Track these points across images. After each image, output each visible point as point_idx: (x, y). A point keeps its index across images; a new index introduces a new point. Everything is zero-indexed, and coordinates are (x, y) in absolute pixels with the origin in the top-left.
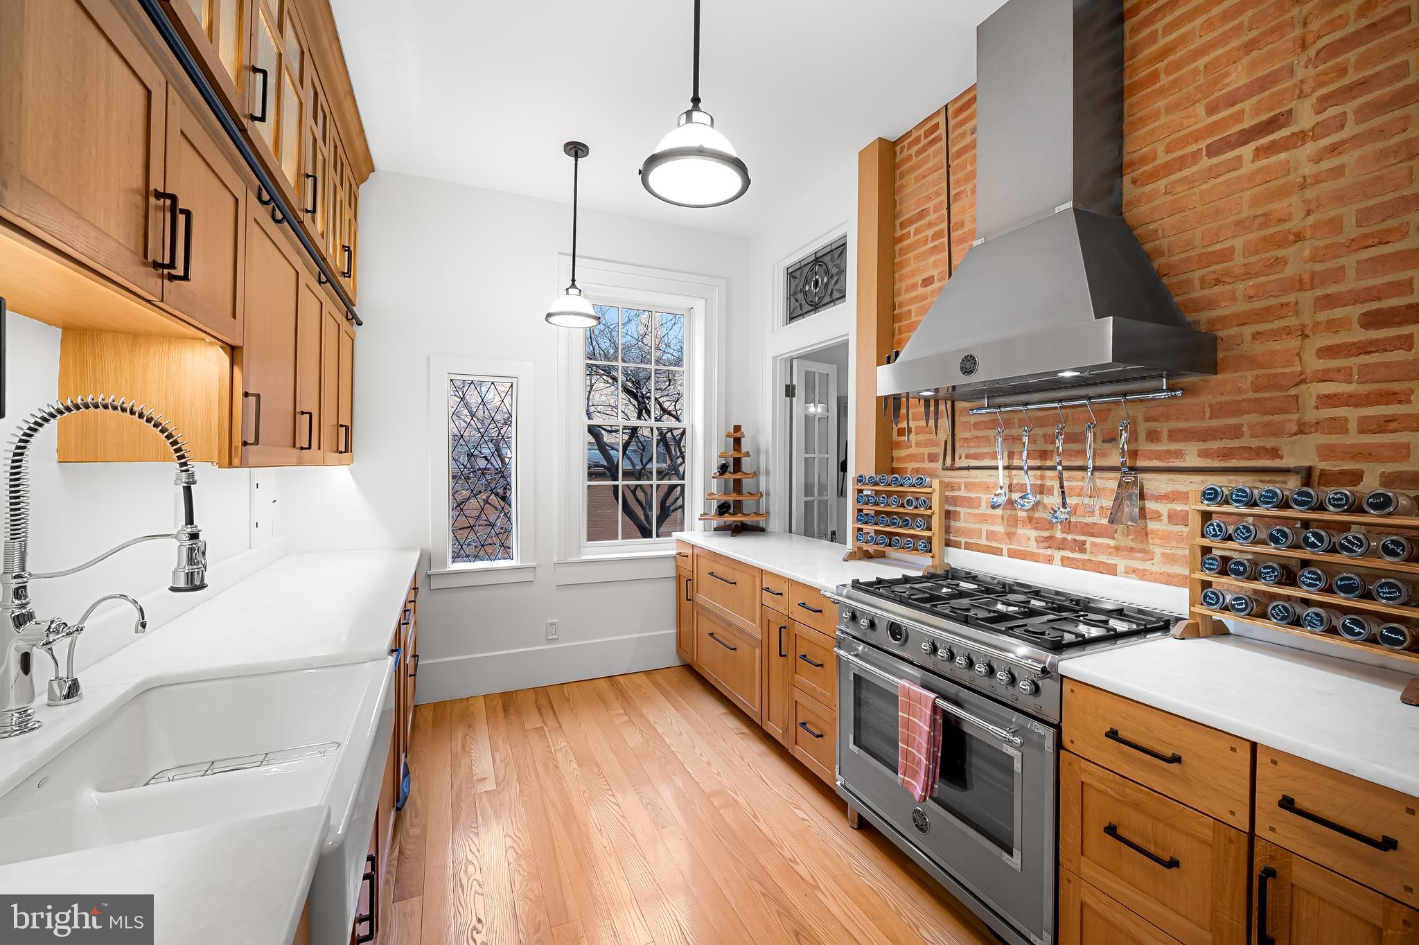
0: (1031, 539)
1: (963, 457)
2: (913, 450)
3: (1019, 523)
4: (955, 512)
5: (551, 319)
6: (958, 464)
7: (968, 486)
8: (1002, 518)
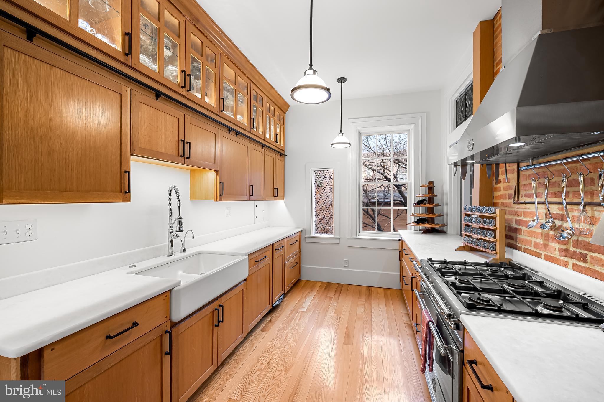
0: (556, 250)
1: (523, 196)
2: (502, 192)
3: (550, 238)
4: (520, 229)
5: (333, 146)
6: (522, 200)
7: (526, 214)
8: (542, 235)
